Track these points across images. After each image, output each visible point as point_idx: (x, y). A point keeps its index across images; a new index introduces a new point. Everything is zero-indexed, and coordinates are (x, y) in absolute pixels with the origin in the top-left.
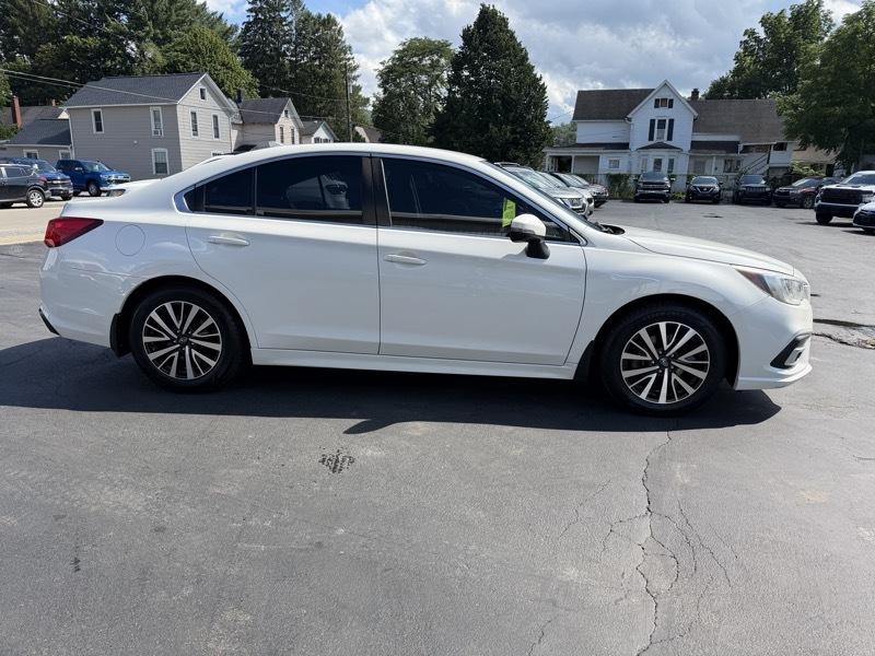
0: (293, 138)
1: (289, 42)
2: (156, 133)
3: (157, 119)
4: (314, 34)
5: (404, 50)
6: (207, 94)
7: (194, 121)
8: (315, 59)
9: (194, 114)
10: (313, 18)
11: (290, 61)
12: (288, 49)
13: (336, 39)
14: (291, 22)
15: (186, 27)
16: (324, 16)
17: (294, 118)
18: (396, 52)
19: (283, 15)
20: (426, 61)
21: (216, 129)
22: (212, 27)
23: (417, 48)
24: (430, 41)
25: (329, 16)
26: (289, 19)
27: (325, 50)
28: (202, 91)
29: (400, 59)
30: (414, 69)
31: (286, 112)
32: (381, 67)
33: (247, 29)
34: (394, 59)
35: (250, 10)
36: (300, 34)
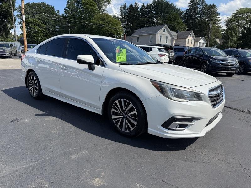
0: (192, 43)
1: (199, 14)
2: (150, 42)
3: (151, 38)
4: (207, 11)
5: (237, 13)
6: (165, 30)
7: (161, 38)
8: (206, 18)
9: (161, 36)
10: (208, 6)
11: (198, 20)
12: (198, 16)
13: (215, 11)
14: (201, 8)
15: (170, 13)
16: (212, 5)
17: (193, 37)
18: (234, 14)
19: (198, 6)
20: (245, 16)
21: (167, 40)
22: (177, 12)
23: (242, 11)
24: (248, 9)
25: (213, 5)
26: (200, 7)
27: (210, 15)
28: (164, 30)
29: (235, 16)
30: (239, 18)
31: (191, 35)
32: (227, 19)
33: (187, 11)
34: (232, 16)
35: (189, 6)
36: (203, 11)
